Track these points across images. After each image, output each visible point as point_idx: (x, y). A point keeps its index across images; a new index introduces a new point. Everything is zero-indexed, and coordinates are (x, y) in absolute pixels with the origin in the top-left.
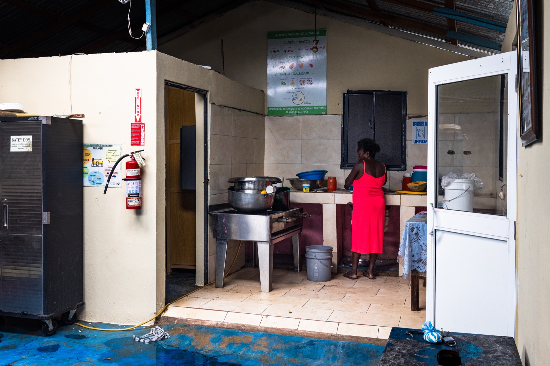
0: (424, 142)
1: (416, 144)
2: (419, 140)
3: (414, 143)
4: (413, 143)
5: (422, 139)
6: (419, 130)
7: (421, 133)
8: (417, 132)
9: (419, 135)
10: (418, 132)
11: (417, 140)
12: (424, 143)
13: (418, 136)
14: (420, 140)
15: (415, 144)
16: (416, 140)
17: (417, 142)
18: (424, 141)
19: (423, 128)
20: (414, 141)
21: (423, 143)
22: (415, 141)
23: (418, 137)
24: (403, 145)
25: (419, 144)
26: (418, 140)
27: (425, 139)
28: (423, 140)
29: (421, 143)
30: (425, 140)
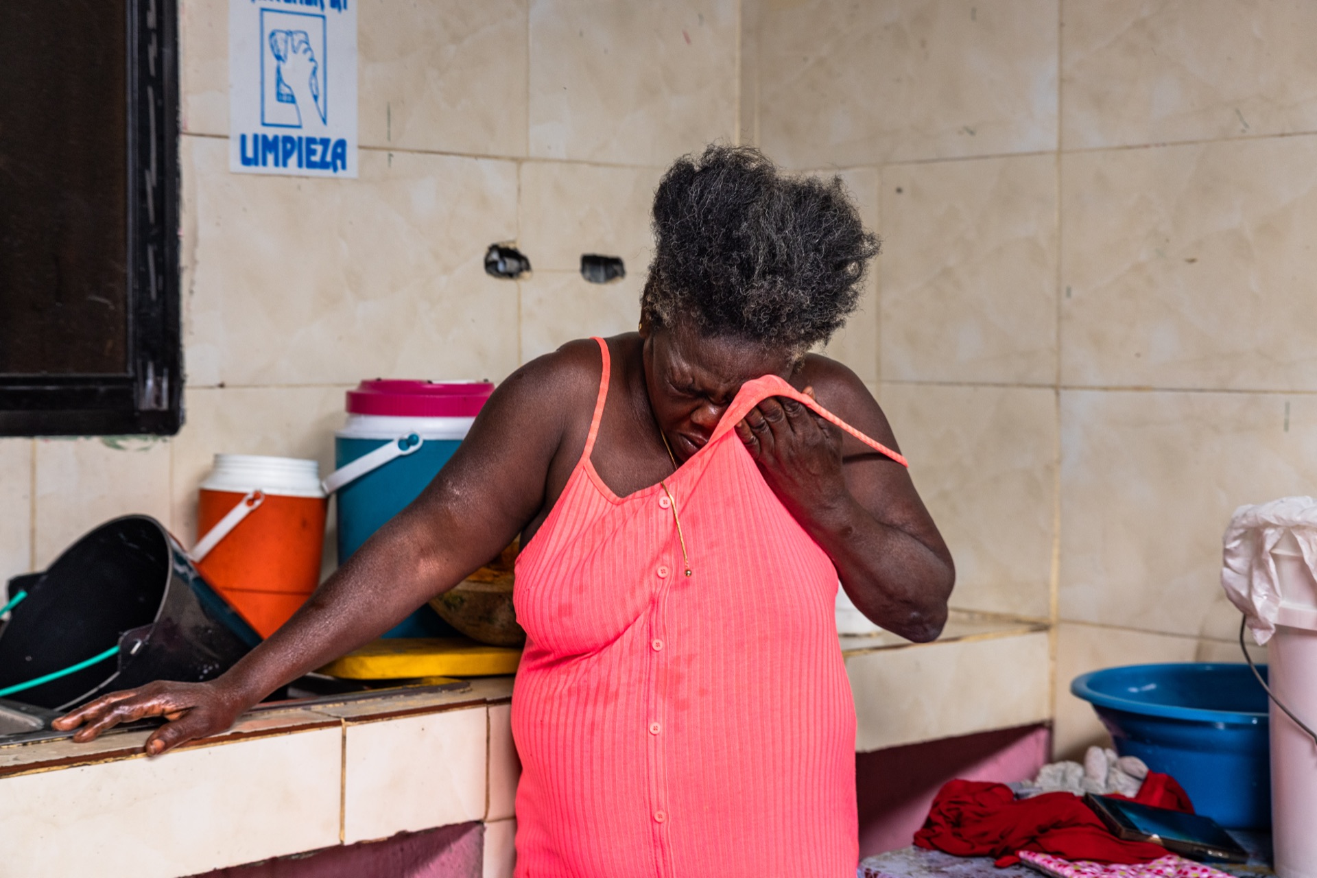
0: (316, 158)
1: (260, 169)
2: (281, 132)
3: (246, 161)
4: (235, 163)
5: (304, 133)
6: (280, 37)
7: (296, 71)
8: (271, 62)
9: (285, 90)
10: (278, 58)
11: (271, 133)
12: (323, 165)
13: (279, 97)
14: (295, 134)
15: (252, 169)
16: (261, 131)
17: (270, 158)
18: (319, 148)
19: (312, 26)
20: (243, 138)
21: (311, 165)
22: (256, 137)
23: (279, 112)
24: (151, 178)
25: (281, 170)
26: (276, 138)
27: (325, 136)
28: (311, 141)
29: (300, 165)
30: (325, 142)
